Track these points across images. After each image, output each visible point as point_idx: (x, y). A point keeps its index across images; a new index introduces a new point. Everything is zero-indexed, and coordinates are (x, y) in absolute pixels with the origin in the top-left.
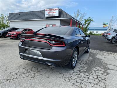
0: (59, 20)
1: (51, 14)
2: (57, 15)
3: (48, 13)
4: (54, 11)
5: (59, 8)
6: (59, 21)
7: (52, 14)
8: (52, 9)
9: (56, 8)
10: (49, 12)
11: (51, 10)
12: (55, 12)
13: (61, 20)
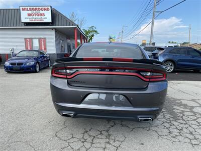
0: (52, 29)
1: (34, 17)
2: (49, 20)
3: (29, 15)
4: (42, 12)
5: (51, 7)
6: (53, 32)
7: (36, 17)
8: (37, 7)
9: (45, 7)
10: (30, 12)
11: (34, 9)
12: (43, 14)
13: (55, 29)
